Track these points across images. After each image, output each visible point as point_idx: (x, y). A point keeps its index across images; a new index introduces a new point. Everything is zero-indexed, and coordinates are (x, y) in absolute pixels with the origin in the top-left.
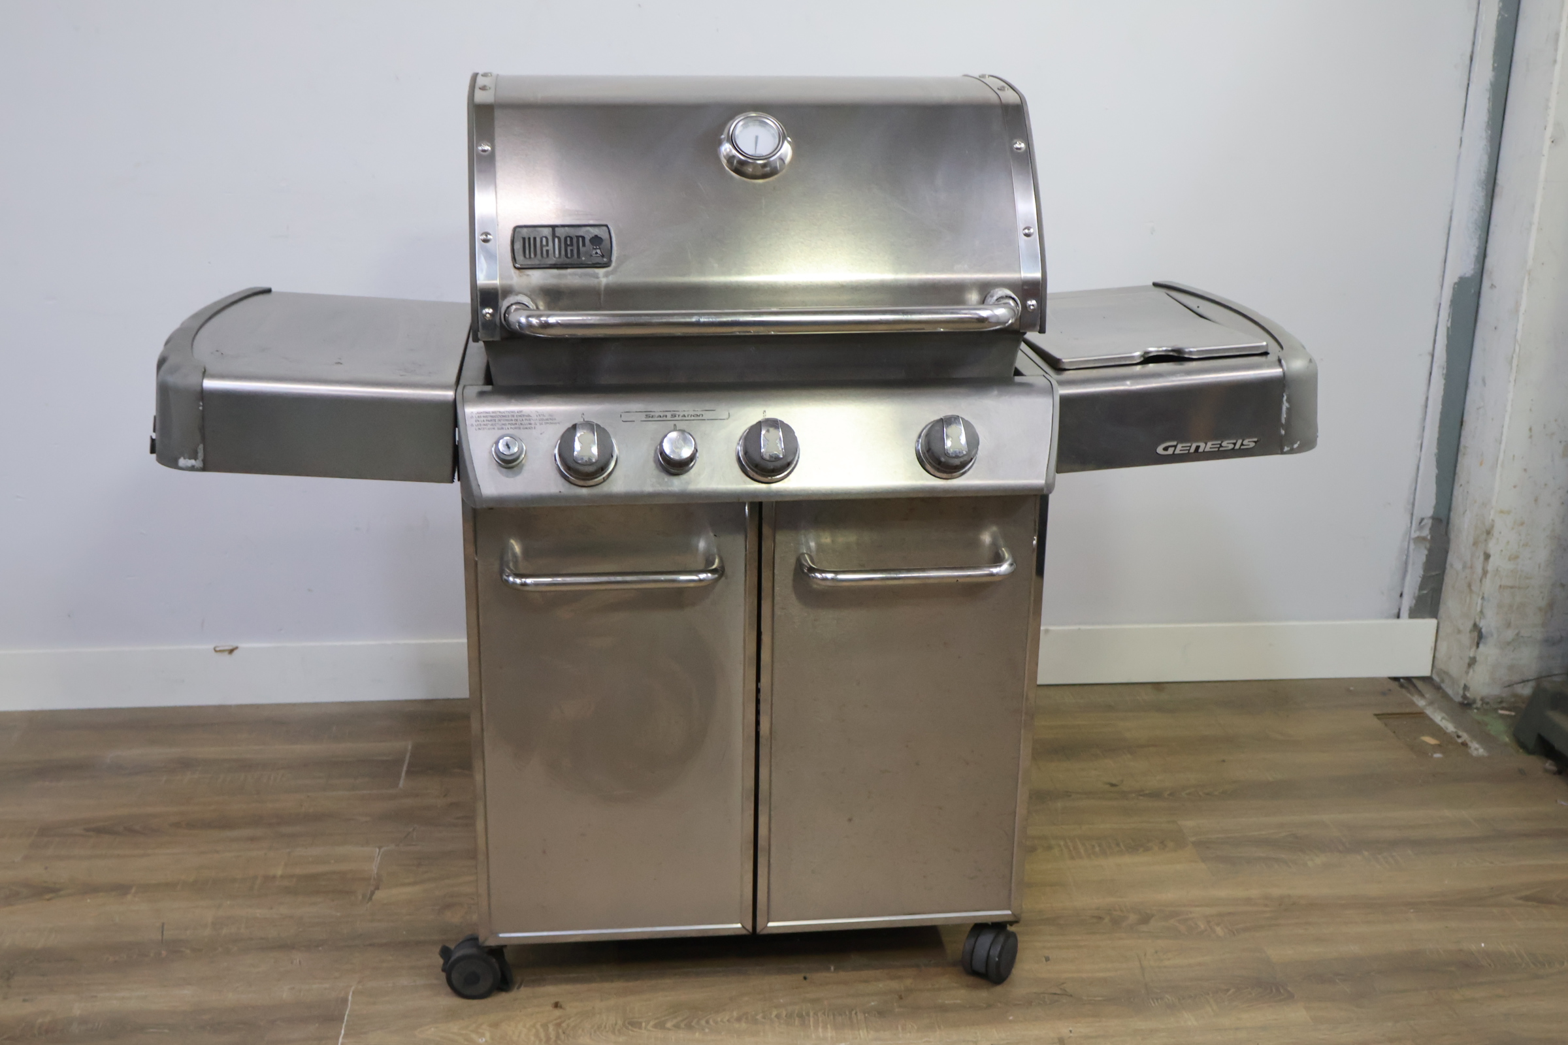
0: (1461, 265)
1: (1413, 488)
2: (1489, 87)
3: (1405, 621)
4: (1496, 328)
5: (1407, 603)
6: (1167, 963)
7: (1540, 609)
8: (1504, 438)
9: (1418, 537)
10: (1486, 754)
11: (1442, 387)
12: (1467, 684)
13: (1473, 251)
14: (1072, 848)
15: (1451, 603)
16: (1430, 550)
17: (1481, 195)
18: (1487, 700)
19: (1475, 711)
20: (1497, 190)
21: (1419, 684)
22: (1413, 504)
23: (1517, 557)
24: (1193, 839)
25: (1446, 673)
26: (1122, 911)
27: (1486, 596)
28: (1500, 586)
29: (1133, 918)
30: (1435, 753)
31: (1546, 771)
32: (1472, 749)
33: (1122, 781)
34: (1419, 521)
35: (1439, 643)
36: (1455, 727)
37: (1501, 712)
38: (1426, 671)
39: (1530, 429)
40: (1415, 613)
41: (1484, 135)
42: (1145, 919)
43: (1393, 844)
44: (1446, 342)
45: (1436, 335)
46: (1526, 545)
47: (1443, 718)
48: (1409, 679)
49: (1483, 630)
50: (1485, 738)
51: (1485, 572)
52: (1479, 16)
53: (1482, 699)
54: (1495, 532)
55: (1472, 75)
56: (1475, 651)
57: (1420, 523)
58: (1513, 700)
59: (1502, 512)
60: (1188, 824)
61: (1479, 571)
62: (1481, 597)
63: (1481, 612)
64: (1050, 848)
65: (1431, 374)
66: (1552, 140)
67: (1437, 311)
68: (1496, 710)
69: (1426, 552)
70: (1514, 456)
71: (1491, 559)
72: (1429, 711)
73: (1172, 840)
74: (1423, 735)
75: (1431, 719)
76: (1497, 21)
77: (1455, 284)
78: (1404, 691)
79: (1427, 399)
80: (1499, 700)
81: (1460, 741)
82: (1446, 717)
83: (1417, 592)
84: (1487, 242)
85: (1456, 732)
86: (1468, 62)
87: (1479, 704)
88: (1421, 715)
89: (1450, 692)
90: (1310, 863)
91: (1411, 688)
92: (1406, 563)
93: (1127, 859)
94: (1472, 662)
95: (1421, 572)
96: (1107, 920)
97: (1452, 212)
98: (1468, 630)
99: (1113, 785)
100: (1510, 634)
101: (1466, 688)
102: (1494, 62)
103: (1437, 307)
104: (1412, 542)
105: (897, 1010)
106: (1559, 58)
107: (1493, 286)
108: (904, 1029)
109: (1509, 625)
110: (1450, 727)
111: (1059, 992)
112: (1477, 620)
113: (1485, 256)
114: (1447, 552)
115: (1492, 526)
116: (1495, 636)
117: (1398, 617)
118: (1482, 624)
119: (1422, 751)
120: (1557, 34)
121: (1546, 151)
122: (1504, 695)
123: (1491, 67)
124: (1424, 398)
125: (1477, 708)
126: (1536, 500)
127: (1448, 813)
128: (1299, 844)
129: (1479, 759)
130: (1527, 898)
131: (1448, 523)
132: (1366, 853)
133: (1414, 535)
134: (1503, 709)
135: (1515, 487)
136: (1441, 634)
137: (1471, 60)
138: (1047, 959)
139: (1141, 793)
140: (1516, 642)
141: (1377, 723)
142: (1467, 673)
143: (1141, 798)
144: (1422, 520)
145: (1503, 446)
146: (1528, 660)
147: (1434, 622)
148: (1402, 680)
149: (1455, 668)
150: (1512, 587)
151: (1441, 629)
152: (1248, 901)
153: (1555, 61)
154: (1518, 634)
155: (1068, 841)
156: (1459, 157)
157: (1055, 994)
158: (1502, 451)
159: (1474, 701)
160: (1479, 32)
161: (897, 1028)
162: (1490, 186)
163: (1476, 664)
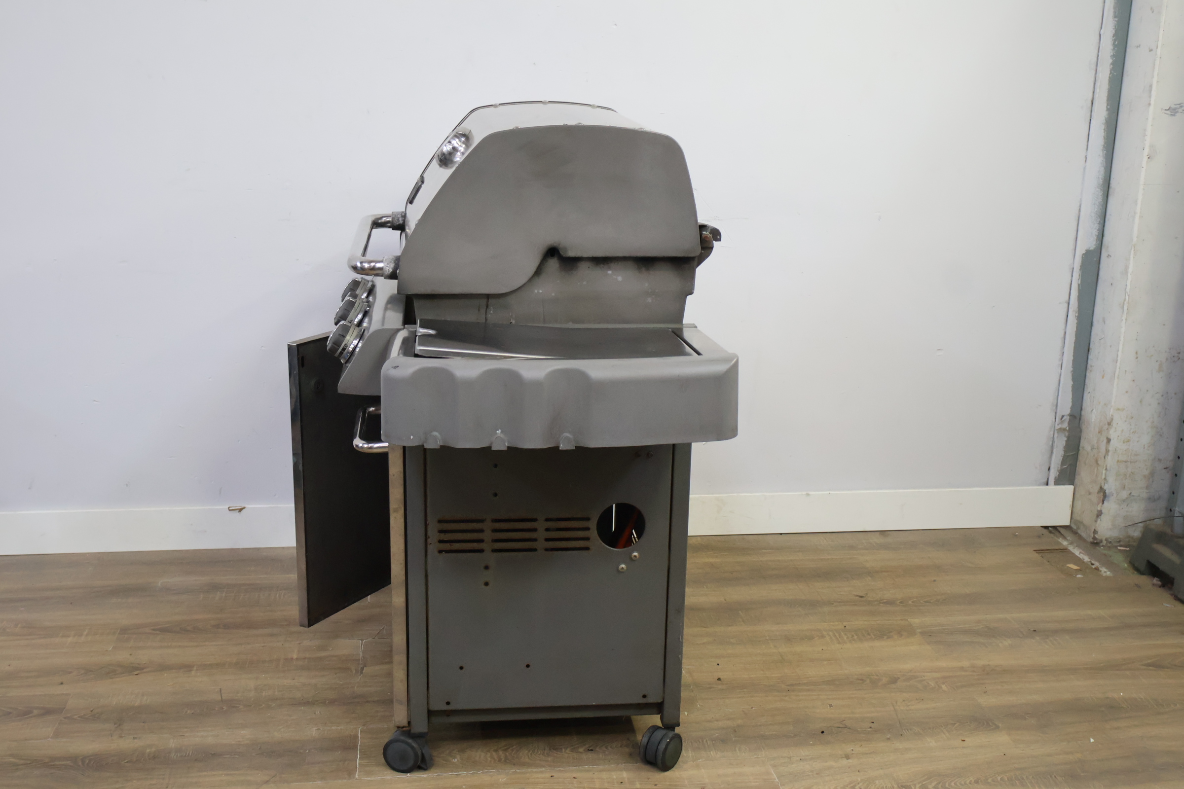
0: (1087, 242)
1: (1057, 394)
2: (1104, 121)
3: (1052, 487)
4: (1112, 284)
5: (1053, 474)
6: (912, 707)
7: (1145, 476)
8: (1119, 359)
9: (1060, 429)
10: (1111, 575)
11: (1075, 325)
12: (1096, 529)
13: (1095, 232)
14: (838, 637)
15: (1084, 474)
16: (1068, 438)
17: (1100, 194)
18: (1110, 540)
19: (1102, 548)
20: (1111, 191)
21: (1062, 531)
22: (1057, 406)
23: (1128, 441)
24: (919, 630)
25: (1082, 523)
26: (877, 676)
27: (1108, 468)
28: (1118, 461)
29: (885, 680)
30: (1077, 574)
31: (1153, 585)
32: (1102, 572)
33: (867, 594)
34: (1061, 417)
35: (1075, 502)
36: (1089, 559)
37: (1119, 548)
38: (1067, 523)
39: (1137, 353)
40: (1057, 482)
41: (1101, 154)
42: (894, 680)
43: (1056, 632)
44: (1077, 294)
45: (1070, 290)
46: (1134, 432)
47: (1080, 553)
48: (1055, 527)
49: (1106, 492)
50: (1110, 564)
51: (1107, 451)
52: (1097, 75)
53: (1106, 540)
54: (1114, 424)
55: (1093, 113)
56: (1102, 506)
57: (1061, 419)
58: (1127, 540)
59: (1118, 409)
60: (916, 621)
61: (1103, 449)
62: (1105, 469)
63: (1105, 479)
64: (823, 637)
65: (1067, 316)
66: (1149, 156)
67: (1071, 273)
68: (1116, 547)
69: (1065, 439)
70: (1126, 371)
71: (1112, 442)
72: (1071, 548)
73: (906, 631)
74: (1070, 564)
75: (1073, 553)
76: (1109, 77)
77: (1083, 254)
78: (1052, 535)
79: (1065, 333)
80: (1118, 540)
81: (1093, 567)
82: (1083, 552)
83: (1059, 466)
84: (1104, 226)
85: (1090, 561)
86: (1090, 104)
87: (1104, 543)
88: (1064, 550)
89: (1084, 535)
90: (1000, 645)
91: (1057, 534)
92: (1052, 447)
93: (877, 643)
94: (1099, 514)
95: (1062, 453)
96: (868, 681)
97: (1080, 206)
98: (1096, 491)
99: (861, 597)
100: (1124, 494)
101: (1095, 532)
102: (1107, 105)
103: (1071, 270)
104: (1056, 432)
105: (734, 739)
106: (1152, 102)
107: (1109, 256)
108: (740, 750)
109: (1124, 488)
110: (1086, 559)
111: (841, 726)
112: (1103, 485)
113: (1103, 236)
114: (1080, 439)
115: (1112, 419)
116: (1115, 495)
117: (1047, 484)
118: (1106, 487)
119: (1070, 574)
120: (1151, 86)
121: (1144, 164)
122: (1121, 537)
123: (1105, 109)
124: (1063, 333)
125: (1103, 546)
126: (1141, 402)
127: (1089, 612)
128: (991, 633)
129: (1107, 578)
130: (1149, 665)
131: (1080, 419)
132: (1038, 638)
133: (1057, 427)
134: (1121, 546)
135: (1127, 392)
136: (1077, 496)
137: (1092, 104)
138: (831, 706)
139: (881, 602)
140: (1130, 498)
141: (1036, 556)
142: (1096, 521)
143: (882, 605)
144: (1063, 416)
145: (1118, 364)
146: (1137, 511)
147: (1072, 487)
148: (1050, 528)
149: (1087, 519)
150: (1126, 462)
151: (1076, 493)
152: (962, 669)
153: (1150, 104)
154: (1130, 494)
155: (835, 632)
156: (1084, 169)
157: (839, 727)
158: (1118, 367)
159: (1101, 541)
160: (1098, 84)
161: (735, 750)
162: (1106, 188)
163: (1102, 515)
